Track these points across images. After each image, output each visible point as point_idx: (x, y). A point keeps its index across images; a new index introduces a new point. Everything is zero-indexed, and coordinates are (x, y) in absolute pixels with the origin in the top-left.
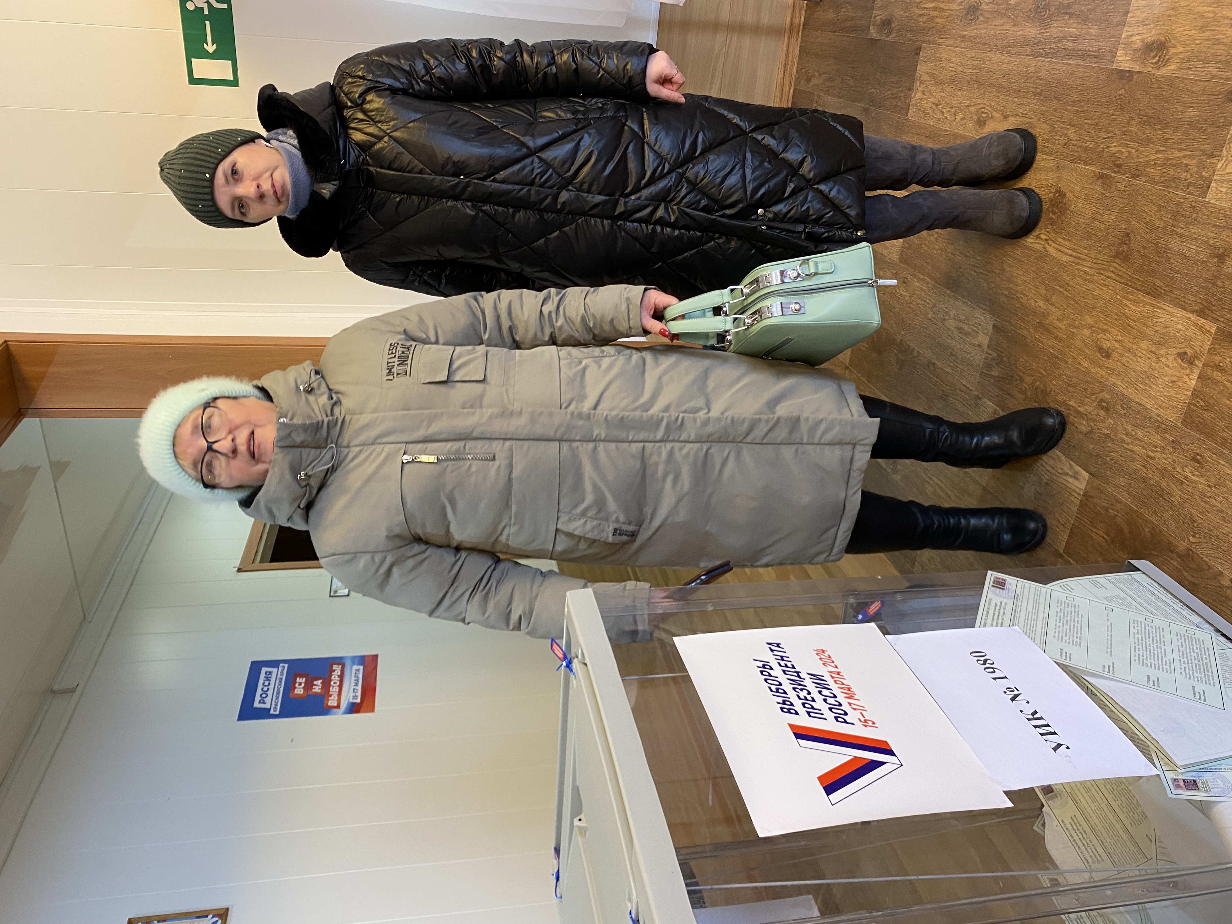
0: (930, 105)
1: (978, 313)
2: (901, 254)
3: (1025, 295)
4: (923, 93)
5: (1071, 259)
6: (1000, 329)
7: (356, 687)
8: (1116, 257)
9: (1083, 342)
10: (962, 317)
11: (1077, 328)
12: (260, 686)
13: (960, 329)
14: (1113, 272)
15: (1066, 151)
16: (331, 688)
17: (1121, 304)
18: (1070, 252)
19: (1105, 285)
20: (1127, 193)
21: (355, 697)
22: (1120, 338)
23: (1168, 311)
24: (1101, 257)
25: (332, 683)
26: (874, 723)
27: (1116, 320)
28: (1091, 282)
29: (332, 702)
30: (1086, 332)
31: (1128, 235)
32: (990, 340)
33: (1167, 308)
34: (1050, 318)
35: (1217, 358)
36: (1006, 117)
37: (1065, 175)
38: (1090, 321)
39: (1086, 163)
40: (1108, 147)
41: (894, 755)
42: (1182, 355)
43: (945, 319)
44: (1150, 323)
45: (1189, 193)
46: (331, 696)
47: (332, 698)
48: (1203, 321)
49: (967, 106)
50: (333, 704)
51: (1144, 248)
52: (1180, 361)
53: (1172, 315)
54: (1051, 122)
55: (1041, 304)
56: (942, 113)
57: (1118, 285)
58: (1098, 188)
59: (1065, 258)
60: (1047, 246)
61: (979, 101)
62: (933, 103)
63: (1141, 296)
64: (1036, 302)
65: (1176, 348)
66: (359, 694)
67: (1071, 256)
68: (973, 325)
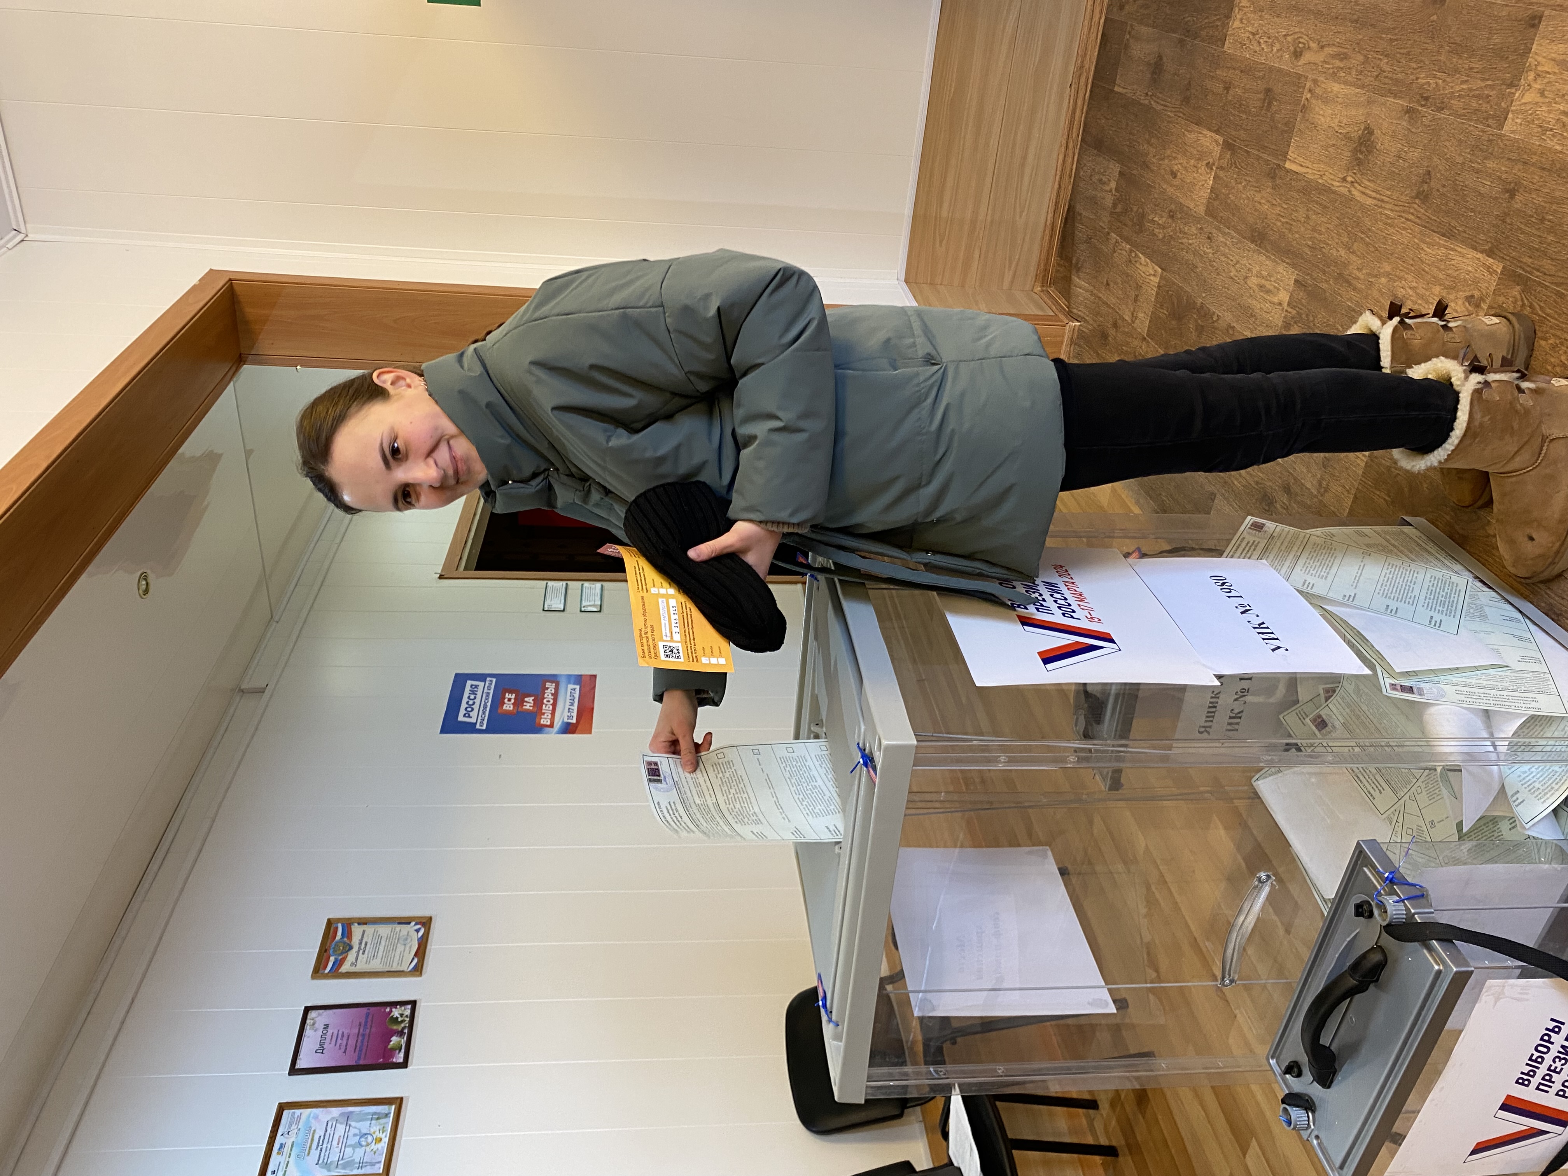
0: (1247, 34)
1: (1281, 268)
2: (1208, 207)
3: (1327, 244)
4: (1242, 22)
5: (1375, 202)
6: (1301, 284)
7: (570, 707)
8: (1417, 197)
9: (1380, 291)
10: (1264, 273)
11: (1376, 276)
12: (465, 699)
13: (1261, 286)
14: (1413, 214)
15: (1377, 83)
16: (544, 706)
17: (1418, 248)
18: (1374, 195)
19: (1404, 229)
20: (1432, 127)
21: (570, 717)
22: (1414, 284)
23: (1460, 252)
24: (1403, 198)
25: (545, 701)
26: (1100, 620)
27: (1412, 265)
28: (1391, 226)
29: (545, 720)
30: (1383, 280)
31: (1429, 173)
32: (1290, 297)
33: (1459, 249)
34: (1351, 267)
35: (1501, 299)
36: (1322, 47)
37: (1376, 110)
38: (1387, 268)
39: (1395, 97)
40: (1417, 79)
41: (1115, 643)
42: (1469, 299)
43: (1247, 277)
44: (1442, 267)
45: (1489, 126)
46: (544, 714)
47: (545, 716)
48: (1491, 260)
49: (1285, 35)
50: (545, 723)
51: (1444, 186)
52: (1467, 304)
53: (1463, 256)
54: (1365, 52)
55: (1342, 253)
56: (1259, 43)
57: (1417, 229)
58: (1404, 123)
59: (1369, 201)
60: (1353, 189)
61: (1297, 30)
62: (1252, 33)
63: (1437, 238)
64: (1338, 251)
65: (1465, 291)
66: (575, 714)
67: (1375, 198)
68: (1275, 282)
